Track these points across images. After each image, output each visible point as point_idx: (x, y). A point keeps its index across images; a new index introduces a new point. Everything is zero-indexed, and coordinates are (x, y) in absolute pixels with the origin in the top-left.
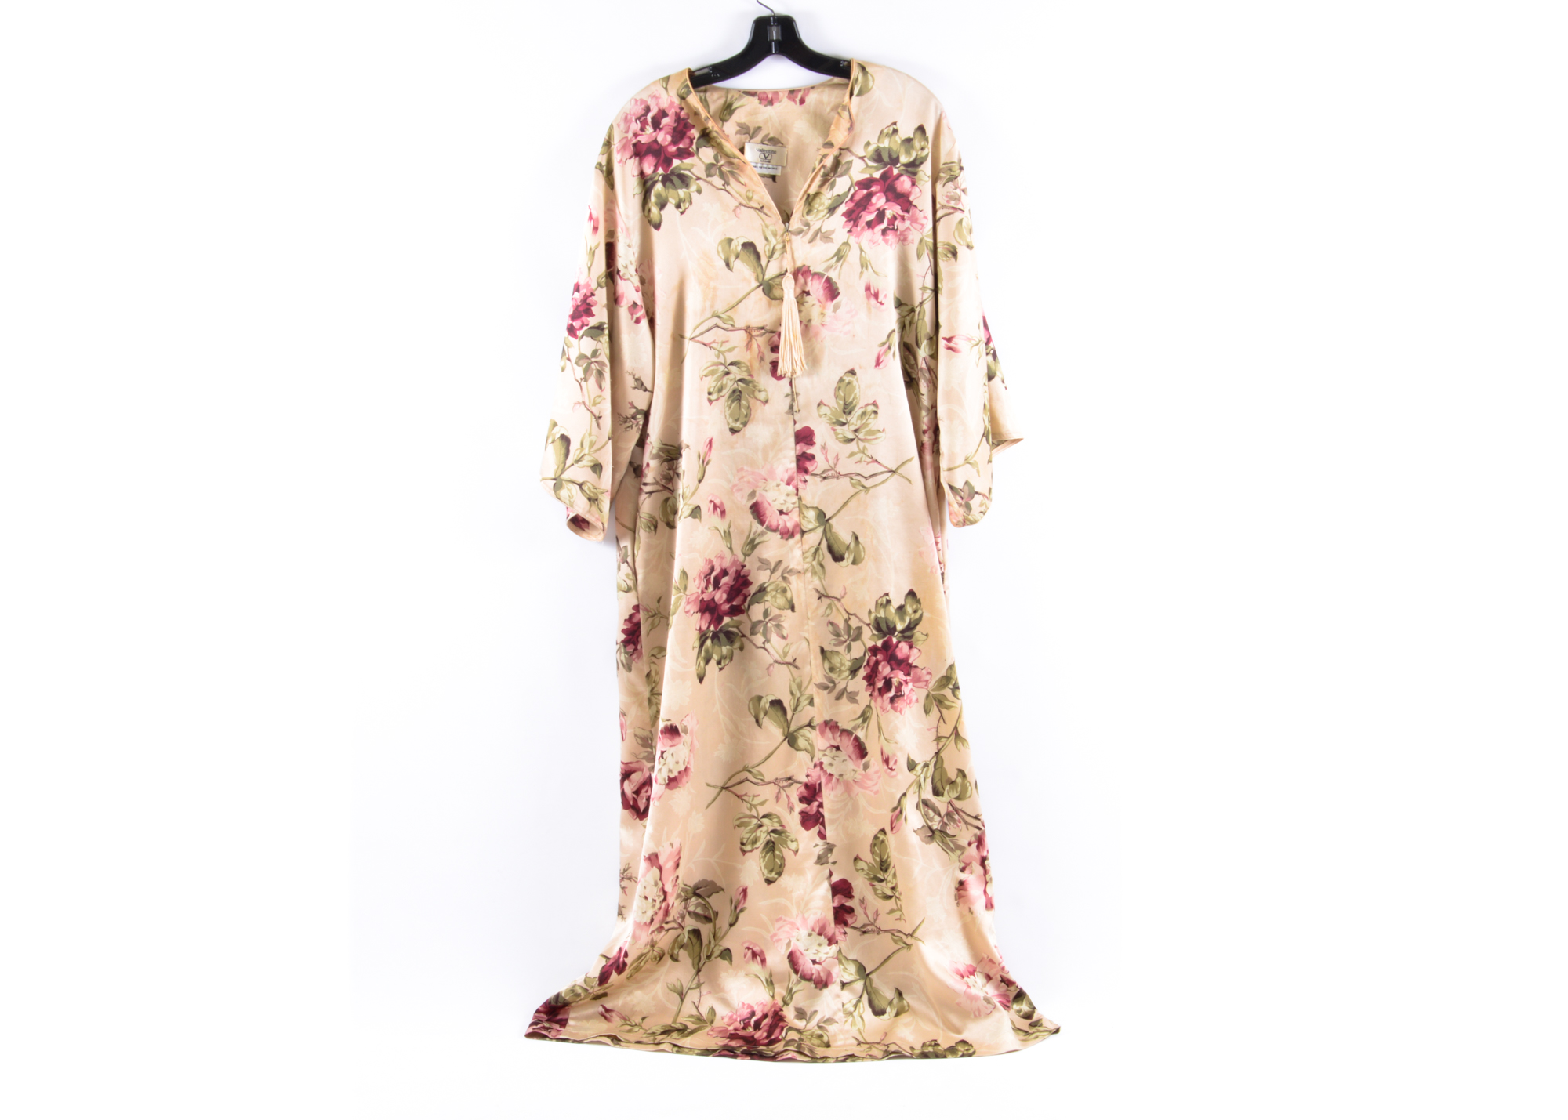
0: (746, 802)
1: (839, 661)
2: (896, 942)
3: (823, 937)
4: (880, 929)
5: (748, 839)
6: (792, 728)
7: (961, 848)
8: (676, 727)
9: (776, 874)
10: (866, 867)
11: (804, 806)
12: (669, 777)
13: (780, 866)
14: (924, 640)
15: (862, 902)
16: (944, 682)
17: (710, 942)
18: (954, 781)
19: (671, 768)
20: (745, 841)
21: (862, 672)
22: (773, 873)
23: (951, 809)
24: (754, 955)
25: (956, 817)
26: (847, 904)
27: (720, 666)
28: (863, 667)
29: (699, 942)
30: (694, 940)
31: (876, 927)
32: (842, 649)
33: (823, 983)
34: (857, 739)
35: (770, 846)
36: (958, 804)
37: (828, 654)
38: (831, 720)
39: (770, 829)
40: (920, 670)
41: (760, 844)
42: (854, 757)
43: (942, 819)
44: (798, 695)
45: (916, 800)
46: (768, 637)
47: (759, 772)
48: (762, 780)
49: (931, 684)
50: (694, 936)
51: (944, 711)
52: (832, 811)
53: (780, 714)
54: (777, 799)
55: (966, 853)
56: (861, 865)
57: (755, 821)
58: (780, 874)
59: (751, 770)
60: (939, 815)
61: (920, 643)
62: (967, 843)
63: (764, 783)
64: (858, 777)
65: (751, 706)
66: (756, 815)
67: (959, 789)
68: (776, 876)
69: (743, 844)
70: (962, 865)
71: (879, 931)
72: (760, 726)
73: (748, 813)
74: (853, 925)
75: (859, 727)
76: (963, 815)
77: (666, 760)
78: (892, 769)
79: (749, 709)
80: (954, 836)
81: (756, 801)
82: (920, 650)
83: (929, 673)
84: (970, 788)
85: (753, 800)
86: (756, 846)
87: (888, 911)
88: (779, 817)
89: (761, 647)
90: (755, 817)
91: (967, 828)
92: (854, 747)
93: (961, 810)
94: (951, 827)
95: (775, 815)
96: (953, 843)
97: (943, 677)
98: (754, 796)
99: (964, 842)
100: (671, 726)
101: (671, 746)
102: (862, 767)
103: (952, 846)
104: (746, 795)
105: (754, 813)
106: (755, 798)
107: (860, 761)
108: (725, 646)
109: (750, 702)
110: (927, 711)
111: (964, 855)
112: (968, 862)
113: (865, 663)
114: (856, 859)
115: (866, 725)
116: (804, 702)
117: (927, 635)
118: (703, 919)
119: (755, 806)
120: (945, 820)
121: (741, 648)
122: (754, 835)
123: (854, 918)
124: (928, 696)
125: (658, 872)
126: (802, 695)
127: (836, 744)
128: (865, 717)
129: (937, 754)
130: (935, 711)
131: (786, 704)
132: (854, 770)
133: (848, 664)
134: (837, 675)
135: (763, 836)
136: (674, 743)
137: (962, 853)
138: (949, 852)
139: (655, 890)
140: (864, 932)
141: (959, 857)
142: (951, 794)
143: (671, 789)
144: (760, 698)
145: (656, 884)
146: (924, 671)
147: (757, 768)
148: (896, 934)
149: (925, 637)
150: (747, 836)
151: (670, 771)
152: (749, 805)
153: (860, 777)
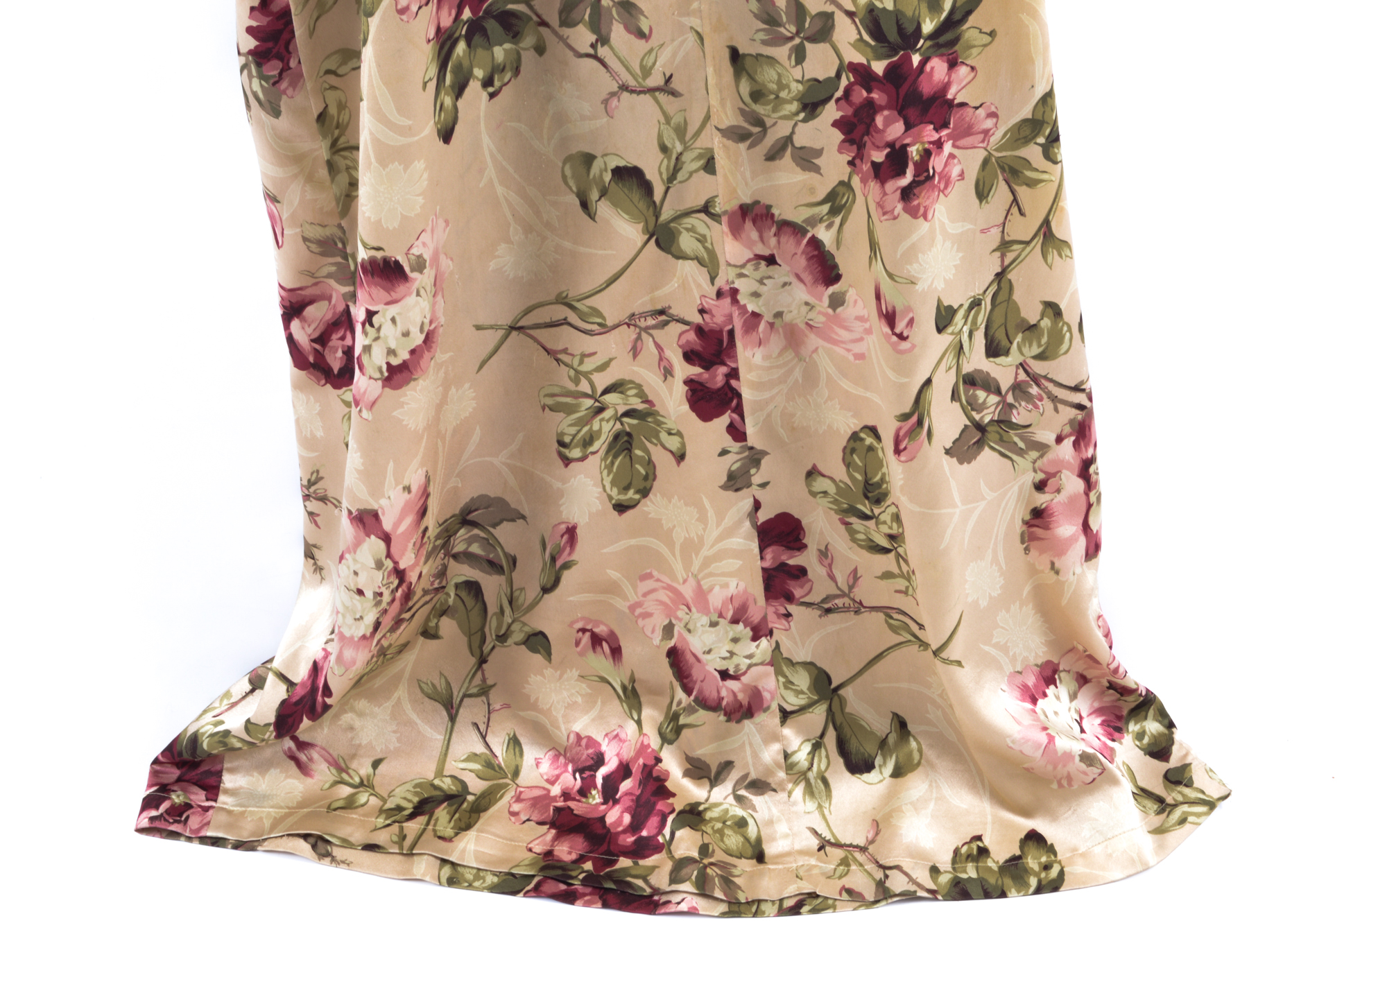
0: (566, 365)
1: (776, 77)
2: (894, 629)
3: (741, 626)
4: (861, 603)
5: (574, 436)
6: (666, 215)
7: (1042, 448)
8: (397, 262)
9: (637, 492)
10: (832, 489)
11: (695, 371)
12: (388, 364)
13: (646, 478)
14: (985, 46)
15: (824, 554)
16: (1027, 131)
17: (502, 611)
18: (1034, 325)
19: (393, 346)
20: (567, 439)
21: (831, 112)
22: (631, 492)
23: (1022, 376)
24: (596, 640)
25: (1034, 390)
26: (791, 562)
27: (491, 90)
28: (833, 102)
29: (479, 605)
30: (470, 602)
31: (854, 600)
32: (782, 53)
33: (744, 709)
34: (815, 243)
35: (623, 443)
36: (1038, 367)
37: (748, 63)
38: (757, 203)
39: (621, 410)
40: (971, 111)
41: (600, 445)
42: (807, 277)
43: (1004, 398)
44: (679, 147)
45: (951, 378)
46: (604, 31)
47: (590, 308)
48: (599, 324)
49: (995, 138)
50: (469, 593)
51: (1022, 191)
52: (758, 386)
53: (636, 195)
54: (635, 352)
55: (1050, 456)
56: (821, 484)
57: (588, 403)
58: (645, 493)
59: (575, 304)
60: (998, 391)
61: (975, 51)
62: (1053, 437)
63: (605, 329)
64: (818, 320)
65: (568, 172)
66: (590, 392)
67: (1044, 340)
68: (637, 497)
69: (562, 444)
70: (1041, 476)
71: (859, 608)
72: (592, 217)
73: (571, 386)
74: (806, 599)
75: (821, 220)
76: (1050, 386)
77: (379, 329)
78: (902, 337)
79: (564, 177)
80: (1029, 426)
81: (588, 365)
82: (973, 68)
83: (992, 115)
84: (1068, 335)
85: (581, 362)
86: (592, 449)
87: (879, 574)
88: (639, 387)
89: (588, 55)
90: (586, 396)
91: (1056, 410)
92: (810, 259)
93: (1045, 378)
94: (1021, 409)
95: (631, 382)
96: (1022, 438)
97: (1025, 121)
98: (584, 356)
99: (1048, 437)
100: (386, 261)
101: (388, 303)
102: (826, 301)
103: (1021, 445)
104: (565, 351)
105: (584, 387)
106: (586, 360)
107: (821, 288)
108: (501, 45)
109: (564, 163)
110: (982, 193)
111: (1045, 459)
112: (1052, 470)
113: (839, 94)
114: (812, 473)
115: (838, 220)
116: (691, 163)
117: (992, 34)
118: (485, 565)
119: (586, 375)
120: (1010, 399)
121: (540, 49)
122: (586, 429)
123: (807, 587)
124: (986, 162)
125: (382, 545)
126: (686, 149)
127: (767, 252)
128: (837, 202)
129: (1000, 276)
130: (1001, 194)
131: (651, 174)
132: (807, 304)
133: (797, 88)
134: (769, 107)
135: (607, 427)
136: (395, 296)
137: (1042, 456)
138: (1014, 457)
139: (379, 575)
140: (828, 611)
141: (1034, 462)
142: (1025, 350)
143: (397, 387)
144: (589, 159)
145: (379, 565)
146: (981, 112)
147: (589, 302)
148: (896, 616)
149: (987, 39)
150: (573, 430)
151: (391, 352)
152: (572, 373)
153: (822, 319)
